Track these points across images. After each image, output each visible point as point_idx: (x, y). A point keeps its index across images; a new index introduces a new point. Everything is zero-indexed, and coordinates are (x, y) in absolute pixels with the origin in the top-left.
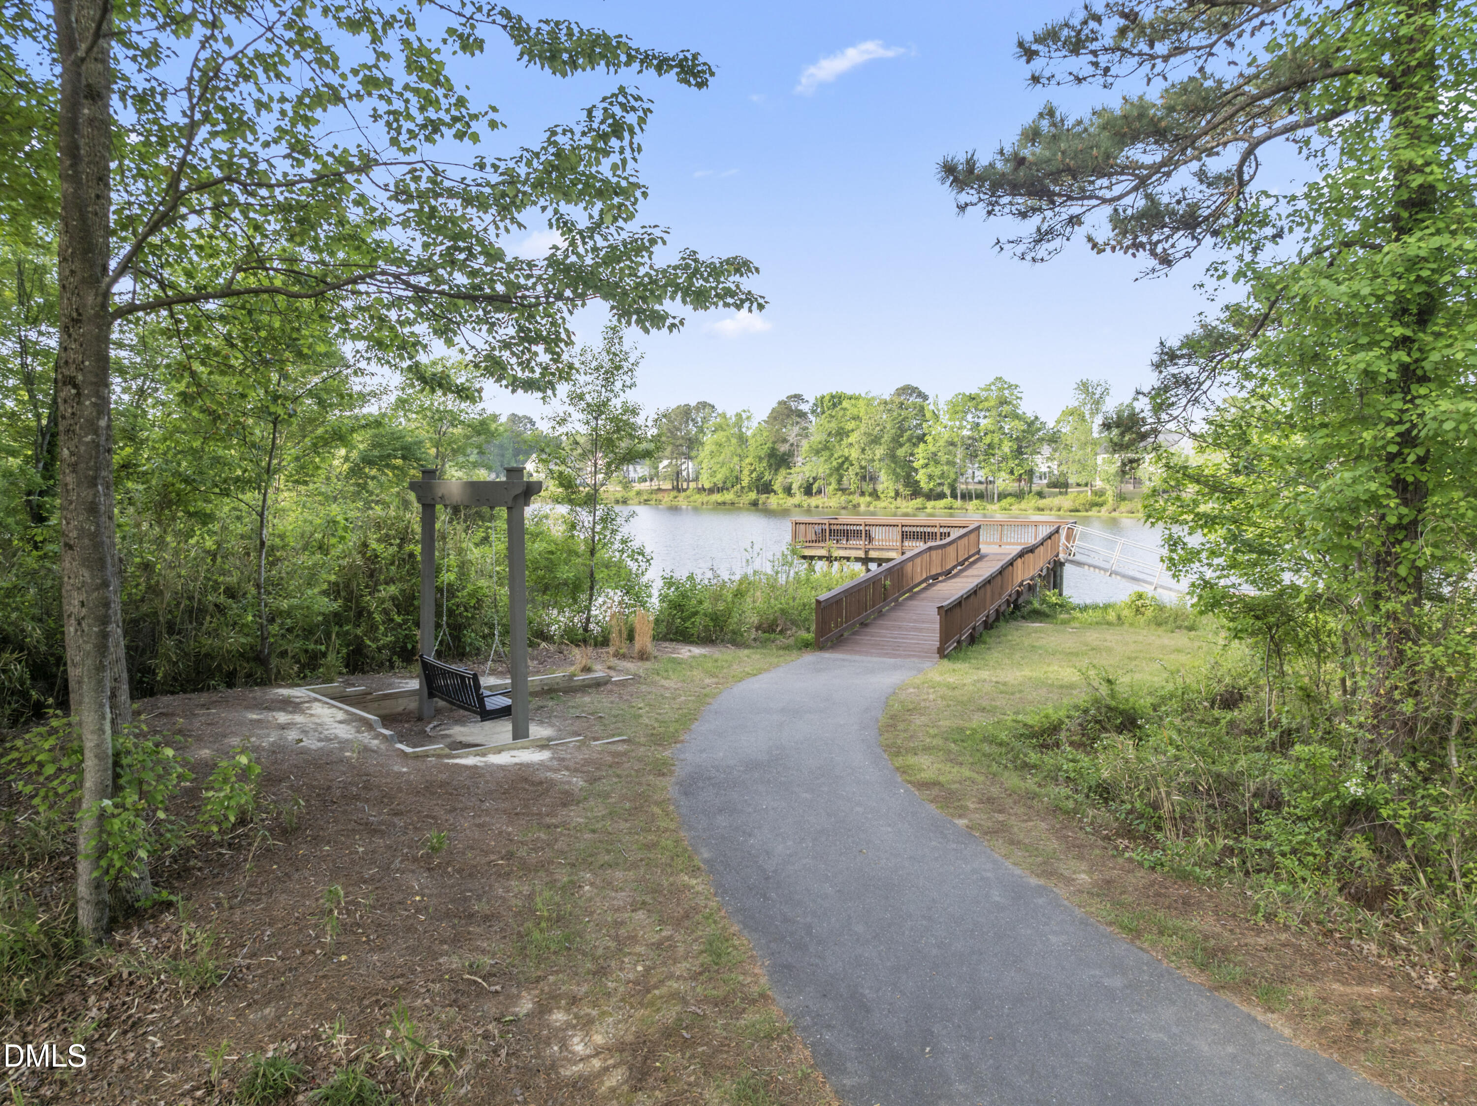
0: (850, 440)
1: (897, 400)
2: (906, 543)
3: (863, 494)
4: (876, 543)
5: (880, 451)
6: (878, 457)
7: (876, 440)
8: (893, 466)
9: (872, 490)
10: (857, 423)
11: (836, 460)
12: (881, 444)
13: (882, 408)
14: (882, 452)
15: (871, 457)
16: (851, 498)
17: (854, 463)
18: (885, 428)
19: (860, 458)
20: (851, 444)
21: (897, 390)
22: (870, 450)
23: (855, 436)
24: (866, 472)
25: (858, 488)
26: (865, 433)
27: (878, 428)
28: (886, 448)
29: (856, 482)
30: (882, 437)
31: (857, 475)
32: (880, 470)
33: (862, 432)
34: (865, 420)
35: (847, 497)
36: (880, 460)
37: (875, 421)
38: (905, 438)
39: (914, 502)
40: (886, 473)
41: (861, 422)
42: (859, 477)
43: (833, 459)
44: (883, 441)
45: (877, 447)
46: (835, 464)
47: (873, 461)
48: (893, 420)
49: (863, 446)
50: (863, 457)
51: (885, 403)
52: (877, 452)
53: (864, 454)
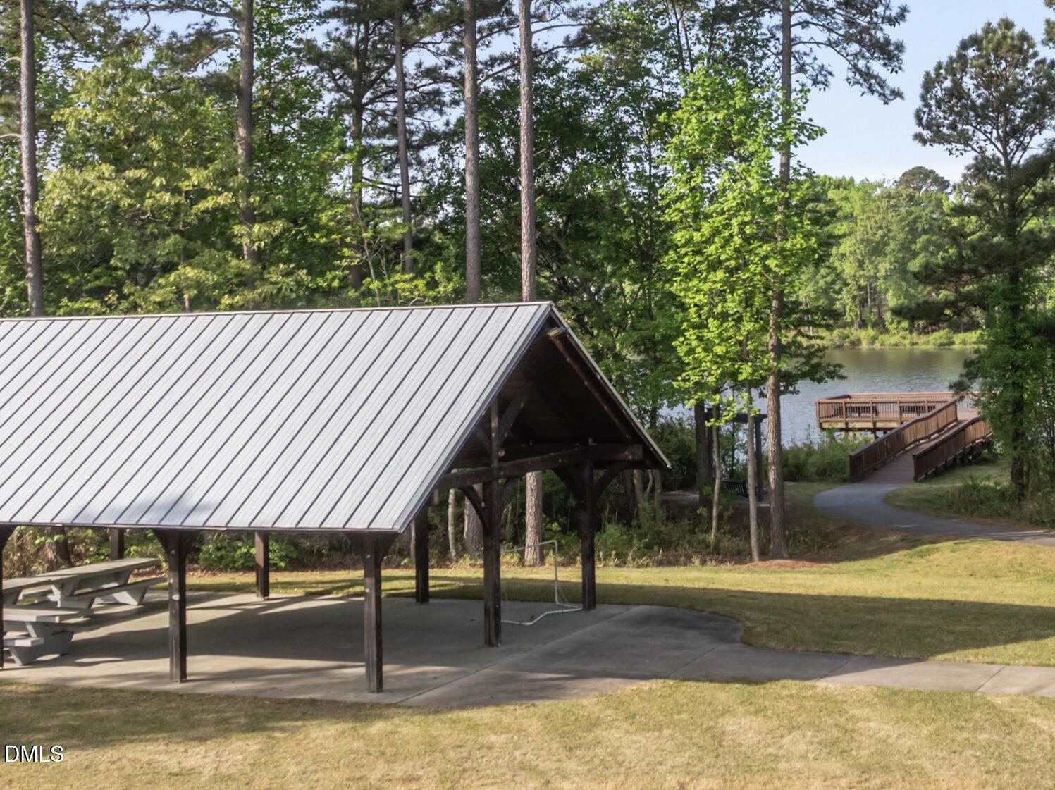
0: (842, 249)
1: (906, 192)
2: (904, 415)
3: (863, 325)
4: (881, 416)
5: (884, 266)
6: (882, 273)
7: (877, 249)
8: (904, 284)
9: (877, 317)
10: (852, 225)
11: (823, 277)
12: (885, 255)
13: (884, 203)
14: (888, 266)
15: (872, 273)
16: (846, 331)
17: (849, 281)
18: (889, 231)
19: (858, 275)
20: (843, 255)
21: (904, 175)
22: (871, 262)
23: (849, 243)
24: (866, 293)
25: (856, 316)
26: (862, 240)
27: (880, 232)
28: (893, 259)
29: (854, 308)
30: (886, 244)
31: (854, 298)
32: (887, 290)
33: (858, 238)
34: (862, 220)
35: (841, 330)
36: (885, 278)
37: (876, 222)
38: (918, 246)
39: (936, 335)
40: (894, 295)
41: (856, 223)
42: (857, 302)
43: (818, 277)
44: (888, 249)
45: (880, 259)
46: (821, 283)
47: (876, 278)
48: (902, 220)
49: (860, 257)
50: (861, 273)
51: (890, 196)
52: (880, 266)
53: (863, 270)
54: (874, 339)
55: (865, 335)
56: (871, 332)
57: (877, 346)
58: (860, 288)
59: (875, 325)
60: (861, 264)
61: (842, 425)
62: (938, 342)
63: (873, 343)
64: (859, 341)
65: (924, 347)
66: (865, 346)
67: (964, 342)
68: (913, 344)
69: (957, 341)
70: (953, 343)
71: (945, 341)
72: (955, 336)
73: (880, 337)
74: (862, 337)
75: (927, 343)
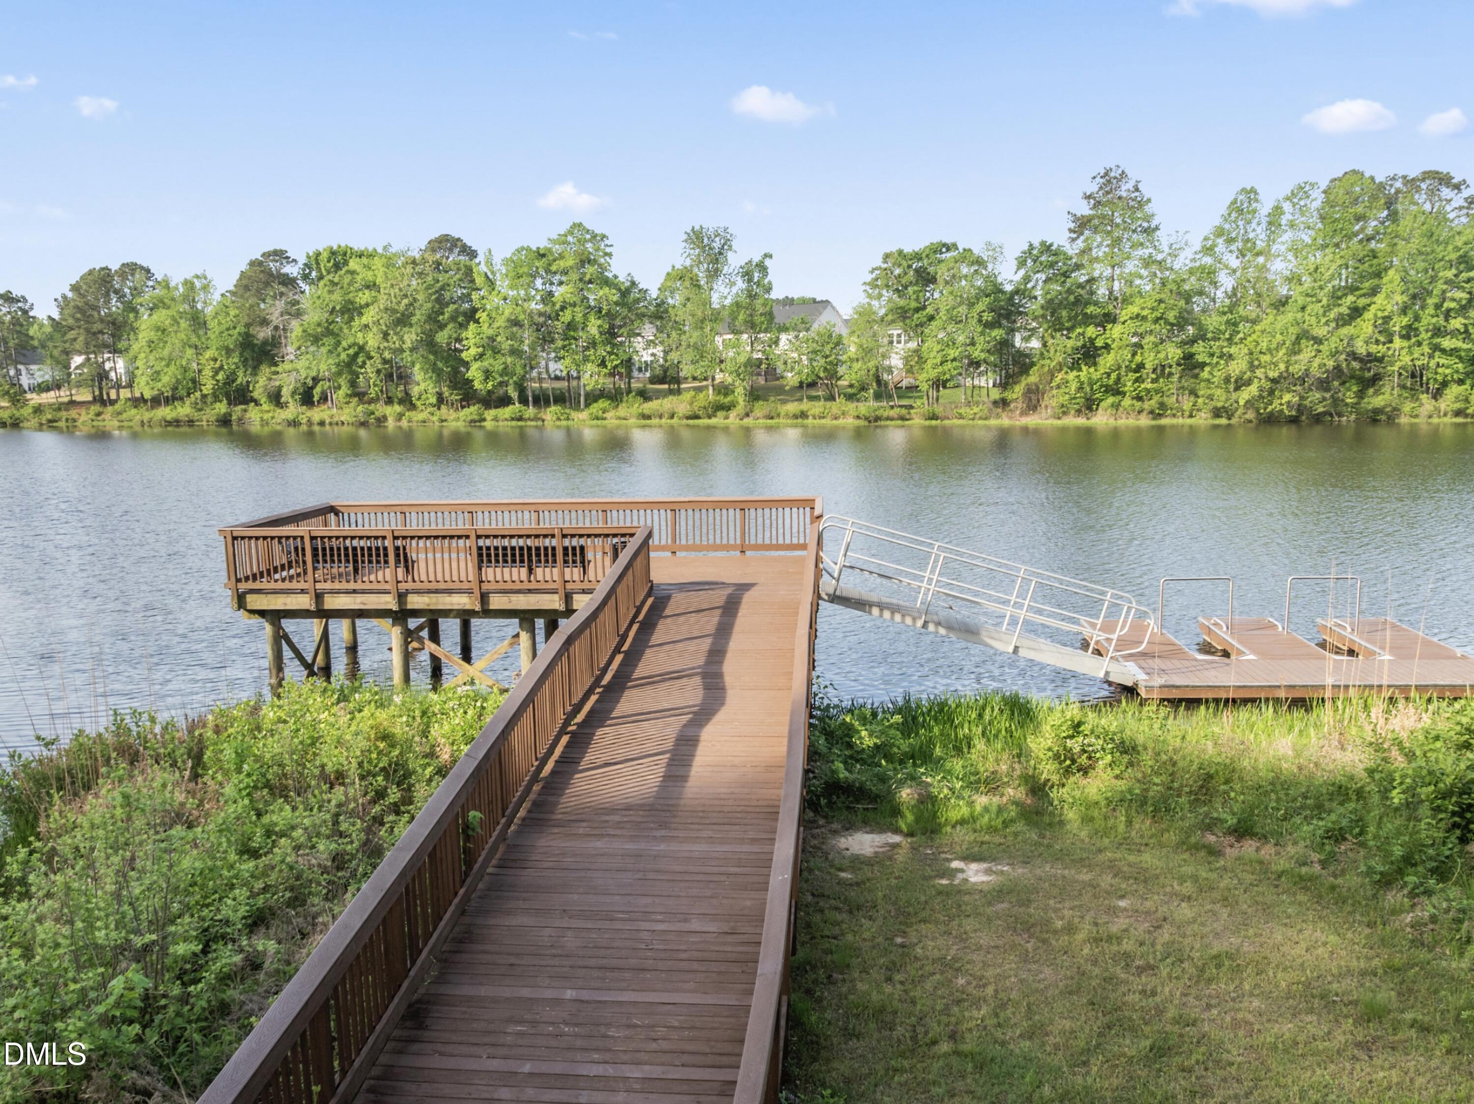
0: (365, 320)
1: (431, 258)
3: (389, 400)
5: (410, 337)
6: (408, 345)
7: (403, 320)
8: (432, 357)
9: (403, 394)
10: (373, 293)
11: (345, 350)
12: (411, 325)
13: (409, 269)
14: (414, 337)
15: (397, 345)
16: (372, 407)
17: (372, 354)
18: (415, 300)
19: (382, 347)
20: (366, 326)
21: (429, 243)
22: (396, 334)
23: (372, 313)
24: (392, 367)
25: (382, 391)
26: (386, 309)
27: (406, 301)
28: (419, 331)
29: (378, 382)
30: (412, 315)
31: (378, 372)
32: (413, 364)
33: (382, 307)
34: (385, 288)
35: (366, 406)
36: (412, 350)
37: (400, 290)
38: (447, 316)
39: (466, 411)
40: (422, 369)
41: (379, 291)
42: (382, 376)
43: (340, 349)
44: (414, 320)
45: (406, 329)
46: (343, 356)
47: (402, 351)
48: (427, 288)
49: (384, 328)
50: (386, 344)
51: (414, 262)
52: (406, 337)
53: (388, 341)
54: (400, 416)
55: (391, 411)
56: (398, 408)
57: (404, 423)
58: (385, 361)
59: (401, 402)
60: (386, 335)
61: (304, 602)
62: (469, 418)
63: (400, 420)
64: (385, 418)
65: (454, 424)
66: (391, 423)
67: (496, 419)
68: (442, 421)
69: (489, 418)
70: (484, 420)
71: (476, 417)
72: (486, 412)
73: (407, 414)
74: (388, 414)
75: (458, 419)
